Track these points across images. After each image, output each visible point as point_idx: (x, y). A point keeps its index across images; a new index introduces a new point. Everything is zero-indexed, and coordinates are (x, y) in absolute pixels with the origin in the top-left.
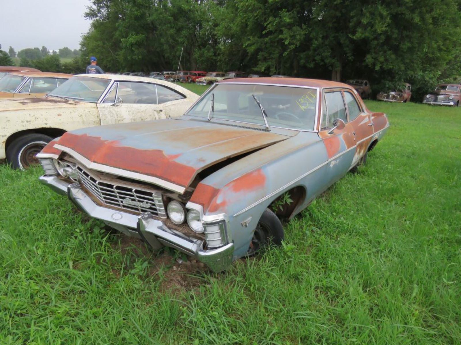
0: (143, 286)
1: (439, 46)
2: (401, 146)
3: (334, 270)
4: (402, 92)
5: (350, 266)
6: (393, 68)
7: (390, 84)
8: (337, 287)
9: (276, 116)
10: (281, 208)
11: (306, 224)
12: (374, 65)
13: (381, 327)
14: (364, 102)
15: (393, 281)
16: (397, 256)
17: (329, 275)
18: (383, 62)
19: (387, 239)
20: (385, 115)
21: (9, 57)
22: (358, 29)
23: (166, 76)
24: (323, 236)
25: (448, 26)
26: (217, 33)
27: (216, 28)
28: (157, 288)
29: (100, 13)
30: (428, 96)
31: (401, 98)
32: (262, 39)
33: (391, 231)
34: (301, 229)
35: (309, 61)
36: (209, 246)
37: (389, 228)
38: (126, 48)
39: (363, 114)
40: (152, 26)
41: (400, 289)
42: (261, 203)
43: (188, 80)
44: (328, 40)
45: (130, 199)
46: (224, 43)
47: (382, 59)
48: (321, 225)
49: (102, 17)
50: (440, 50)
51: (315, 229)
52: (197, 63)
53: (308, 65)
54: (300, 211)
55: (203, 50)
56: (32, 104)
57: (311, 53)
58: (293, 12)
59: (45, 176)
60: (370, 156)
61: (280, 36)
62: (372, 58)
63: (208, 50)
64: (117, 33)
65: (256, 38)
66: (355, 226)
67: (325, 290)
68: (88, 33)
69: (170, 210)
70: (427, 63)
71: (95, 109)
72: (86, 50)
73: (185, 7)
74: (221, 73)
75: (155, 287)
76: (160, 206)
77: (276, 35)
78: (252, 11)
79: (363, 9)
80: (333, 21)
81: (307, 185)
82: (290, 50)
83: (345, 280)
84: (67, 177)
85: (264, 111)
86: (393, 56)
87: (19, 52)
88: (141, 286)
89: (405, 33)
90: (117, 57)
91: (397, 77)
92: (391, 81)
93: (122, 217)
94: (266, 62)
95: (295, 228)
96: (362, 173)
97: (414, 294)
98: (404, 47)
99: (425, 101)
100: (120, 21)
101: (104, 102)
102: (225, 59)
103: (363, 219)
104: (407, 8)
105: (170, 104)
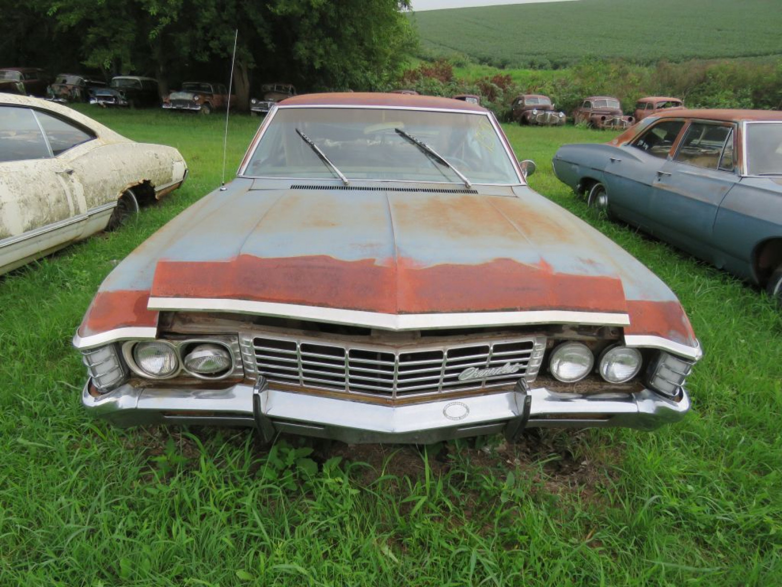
12: (312, 60)
18: (323, 56)
35: (199, 50)
45: (476, 367)
57: (199, 34)
62: (306, 48)
82: (161, 27)
94: (108, 48)
98: (346, 32)
105: (76, 155)
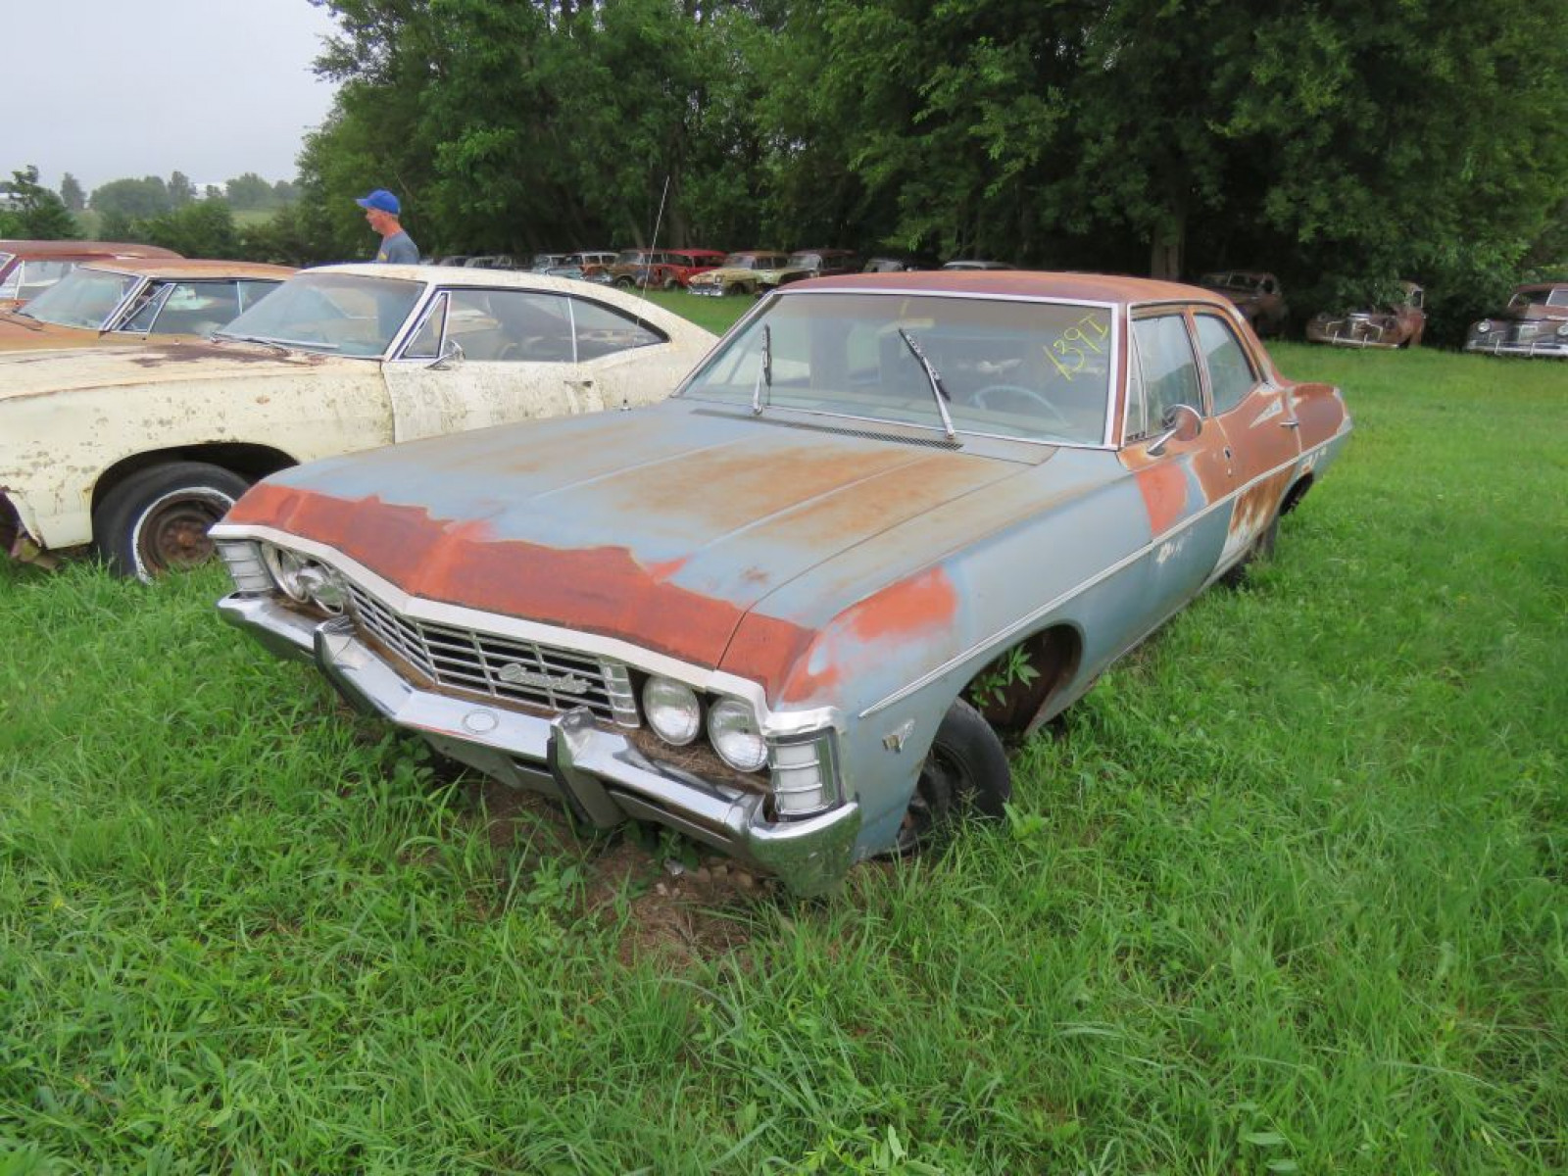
0: (566, 945)
1: (1517, 156)
2: (1390, 496)
3: (1179, 894)
4: (1393, 312)
5: (1230, 884)
6: (1360, 234)
7: (1352, 285)
8: (1190, 950)
9: (977, 397)
10: (1001, 697)
11: (1081, 751)
12: (1296, 222)
13: (1336, 1070)
14: (1266, 348)
15: (1372, 931)
16: (1383, 854)
17: (1161, 911)
18: (1326, 214)
19: (1350, 799)
20: (1336, 393)
21: (64, 209)
22: (1238, 101)
23: (588, 266)
24: (1139, 789)
25: (1552, 86)
26: (760, 121)
27: (757, 104)
28: (611, 951)
29: (368, 60)
30: (1483, 327)
31: (1388, 333)
32: (913, 139)
33: (1362, 775)
34: (1064, 769)
35: (1073, 212)
36: (783, 812)
37: (1355, 765)
38: (454, 173)
39: (1263, 391)
40: (541, 101)
41: (1394, 956)
42: (944, 678)
43: (661, 281)
44: (1139, 139)
45: (523, 665)
46: (784, 153)
47: (1321, 204)
48: (1128, 756)
49: (373, 72)
50: (1523, 168)
51: (1111, 766)
52: (692, 224)
53: (1070, 228)
54: (1060, 710)
55: (711, 176)
56: (174, 365)
57: (1078, 184)
58: (1017, 46)
59: (236, 596)
60: (1287, 531)
61: (972, 130)
62: (1289, 200)
63: (730, 177)
64: (424, 125)
65: (892, 136)
66: (1241, 756)
67: (1151, 960)
68: (326, 126)
69: (654, 701)
70: (1481, 212)
71: (376, 382)
72: (317, 183)
73: (654, 32)
74: (772, 254)
75: (606, 946)
76: (619, 688)
77: (959, 124)
78: (879, 44)
79: (1256, 33)
80: (1156, 74)
81: (1085, 621)
82: (1005, 177)
83: (1213, 927)
84: (306, 601)
85: (938, 382)
86: (1361, 194)
87: (95, 193)
88: (561, 944)
89: (1401, 112)
90: (424, 204)
91: (1376, 261)
92: (1356, 276)
93: (496, 724)
94: (925, 216)
95: (1043, 763)
96: (1260, 585)
97: (1442, 972)
98: (1398, 161)
99: (1472, 344)
100: (433, 83)
101: (403, 356)
102: (787, 208)
103: (1268, 736)
104: (1410, 27)
105: (614, 362)
